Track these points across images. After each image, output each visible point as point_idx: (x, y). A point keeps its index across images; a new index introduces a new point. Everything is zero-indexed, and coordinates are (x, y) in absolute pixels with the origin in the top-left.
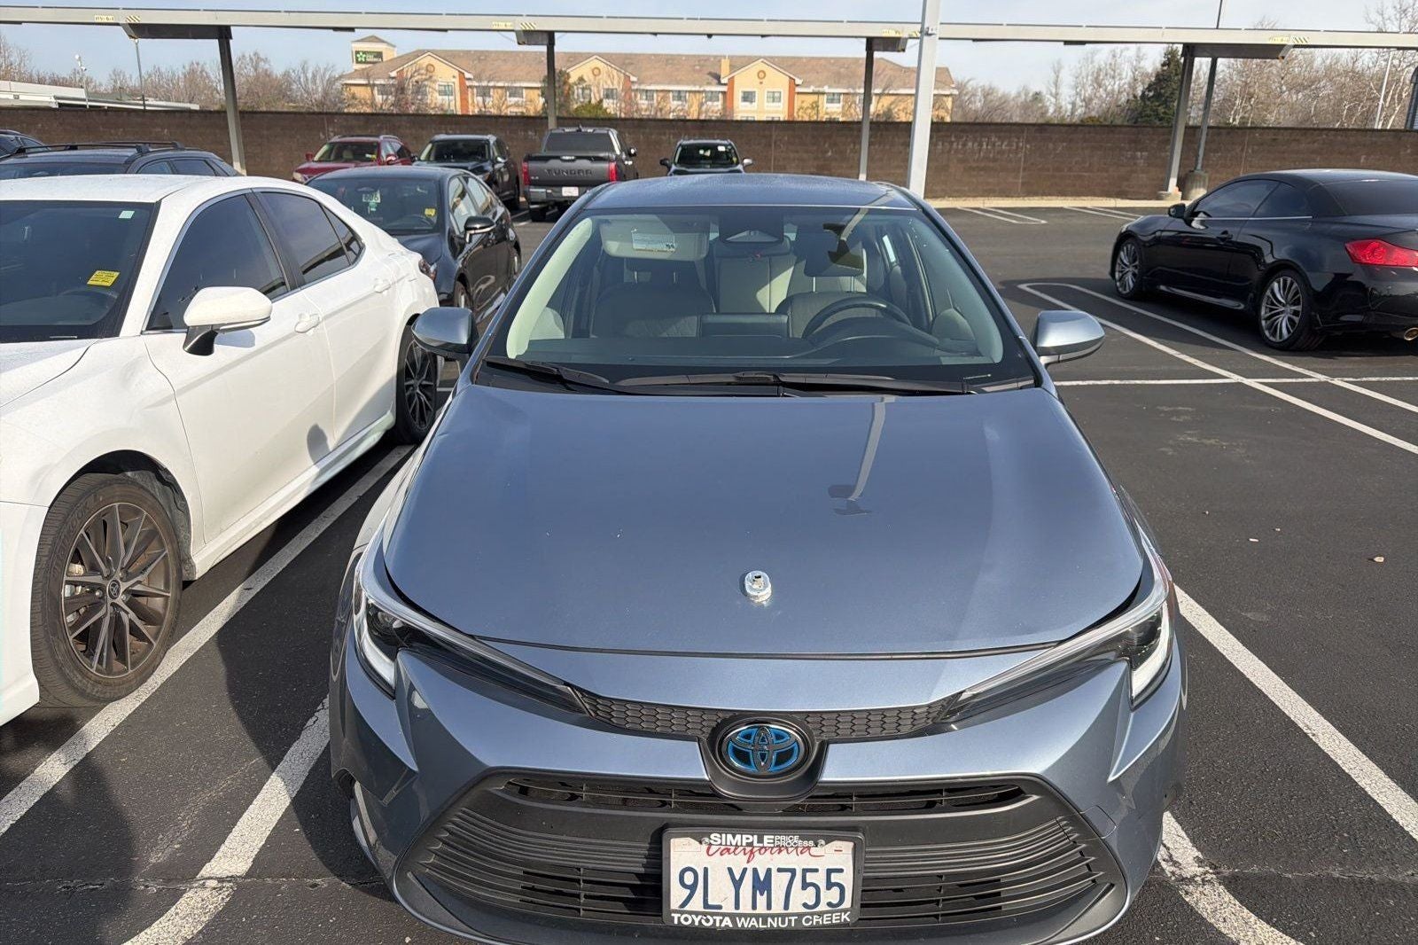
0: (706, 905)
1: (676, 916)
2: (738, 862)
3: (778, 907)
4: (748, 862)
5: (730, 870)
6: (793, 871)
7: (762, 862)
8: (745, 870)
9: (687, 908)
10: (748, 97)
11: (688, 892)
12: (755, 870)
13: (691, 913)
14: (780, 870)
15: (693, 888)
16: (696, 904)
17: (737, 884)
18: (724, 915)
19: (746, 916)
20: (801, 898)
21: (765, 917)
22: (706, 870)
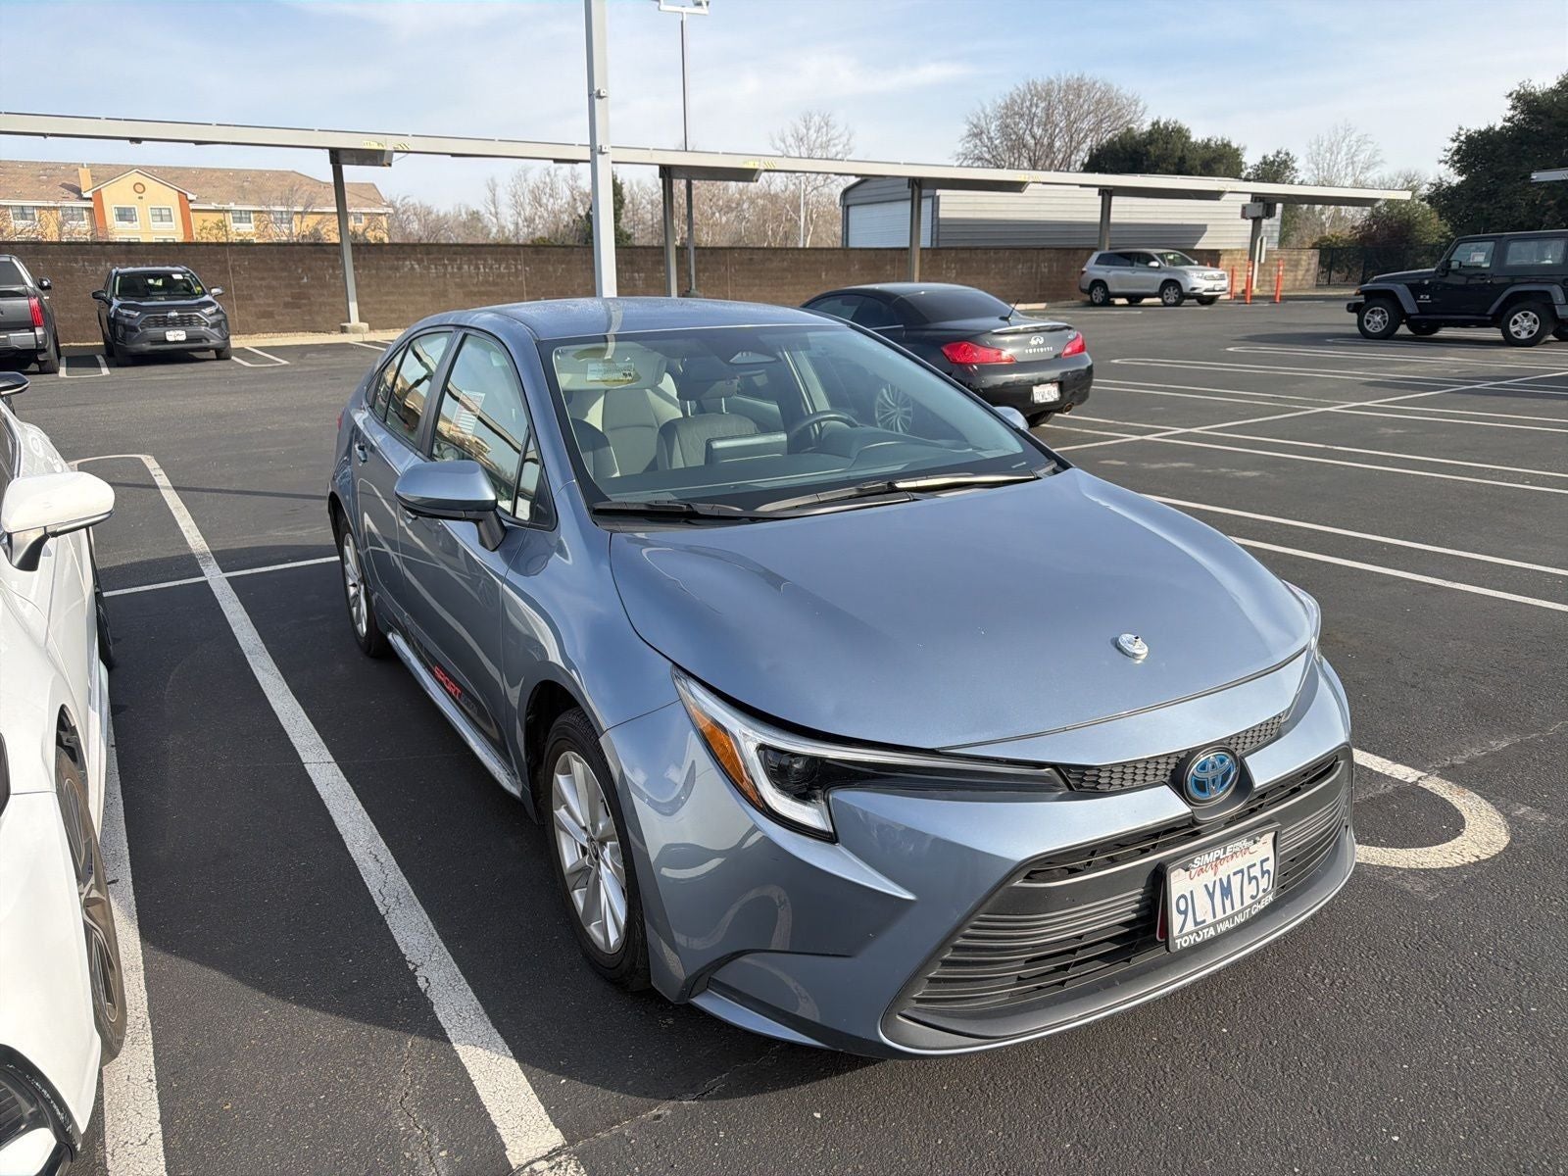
0: (1196, 923)
1: (1178, 941)
2: (1209, 878)
3: (1238, 907)
4: (1215, 874)
5: (1206, 886)
6: (1242, 871)
7: (1225, 870)
8: (1215, 882)
9: (1184, 932)
10: (125, 215)
11: (1183, 916)
12: (1221, 880)
13: (1187, 934)
14: (1235, 874)
15: (1185, 913)
16: (1190, 926)
17: (1211, 896)
18: (1208, 926)
19: (1222, 921)
20: (1250, 890)
21: (1232, 917)
22: (1192, 892)
